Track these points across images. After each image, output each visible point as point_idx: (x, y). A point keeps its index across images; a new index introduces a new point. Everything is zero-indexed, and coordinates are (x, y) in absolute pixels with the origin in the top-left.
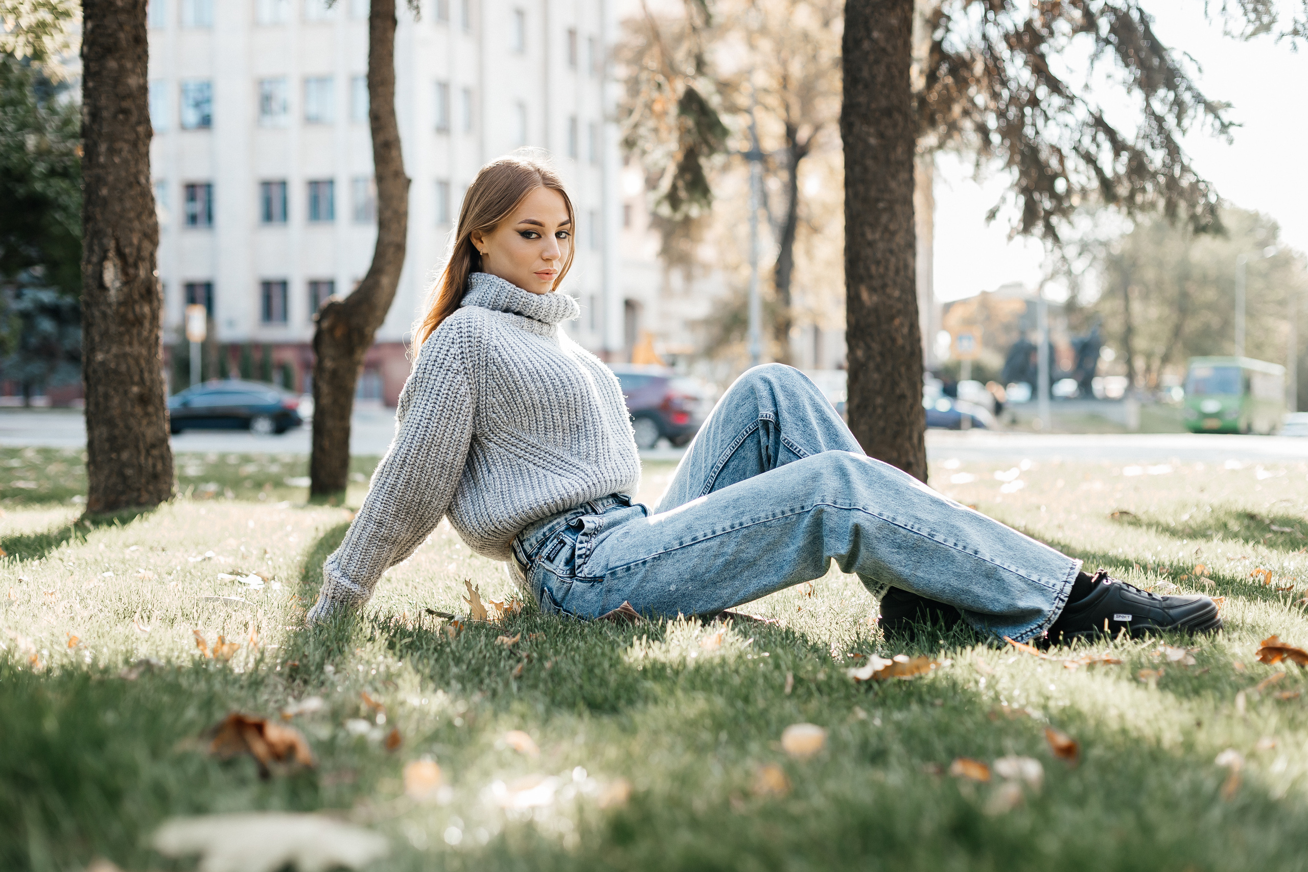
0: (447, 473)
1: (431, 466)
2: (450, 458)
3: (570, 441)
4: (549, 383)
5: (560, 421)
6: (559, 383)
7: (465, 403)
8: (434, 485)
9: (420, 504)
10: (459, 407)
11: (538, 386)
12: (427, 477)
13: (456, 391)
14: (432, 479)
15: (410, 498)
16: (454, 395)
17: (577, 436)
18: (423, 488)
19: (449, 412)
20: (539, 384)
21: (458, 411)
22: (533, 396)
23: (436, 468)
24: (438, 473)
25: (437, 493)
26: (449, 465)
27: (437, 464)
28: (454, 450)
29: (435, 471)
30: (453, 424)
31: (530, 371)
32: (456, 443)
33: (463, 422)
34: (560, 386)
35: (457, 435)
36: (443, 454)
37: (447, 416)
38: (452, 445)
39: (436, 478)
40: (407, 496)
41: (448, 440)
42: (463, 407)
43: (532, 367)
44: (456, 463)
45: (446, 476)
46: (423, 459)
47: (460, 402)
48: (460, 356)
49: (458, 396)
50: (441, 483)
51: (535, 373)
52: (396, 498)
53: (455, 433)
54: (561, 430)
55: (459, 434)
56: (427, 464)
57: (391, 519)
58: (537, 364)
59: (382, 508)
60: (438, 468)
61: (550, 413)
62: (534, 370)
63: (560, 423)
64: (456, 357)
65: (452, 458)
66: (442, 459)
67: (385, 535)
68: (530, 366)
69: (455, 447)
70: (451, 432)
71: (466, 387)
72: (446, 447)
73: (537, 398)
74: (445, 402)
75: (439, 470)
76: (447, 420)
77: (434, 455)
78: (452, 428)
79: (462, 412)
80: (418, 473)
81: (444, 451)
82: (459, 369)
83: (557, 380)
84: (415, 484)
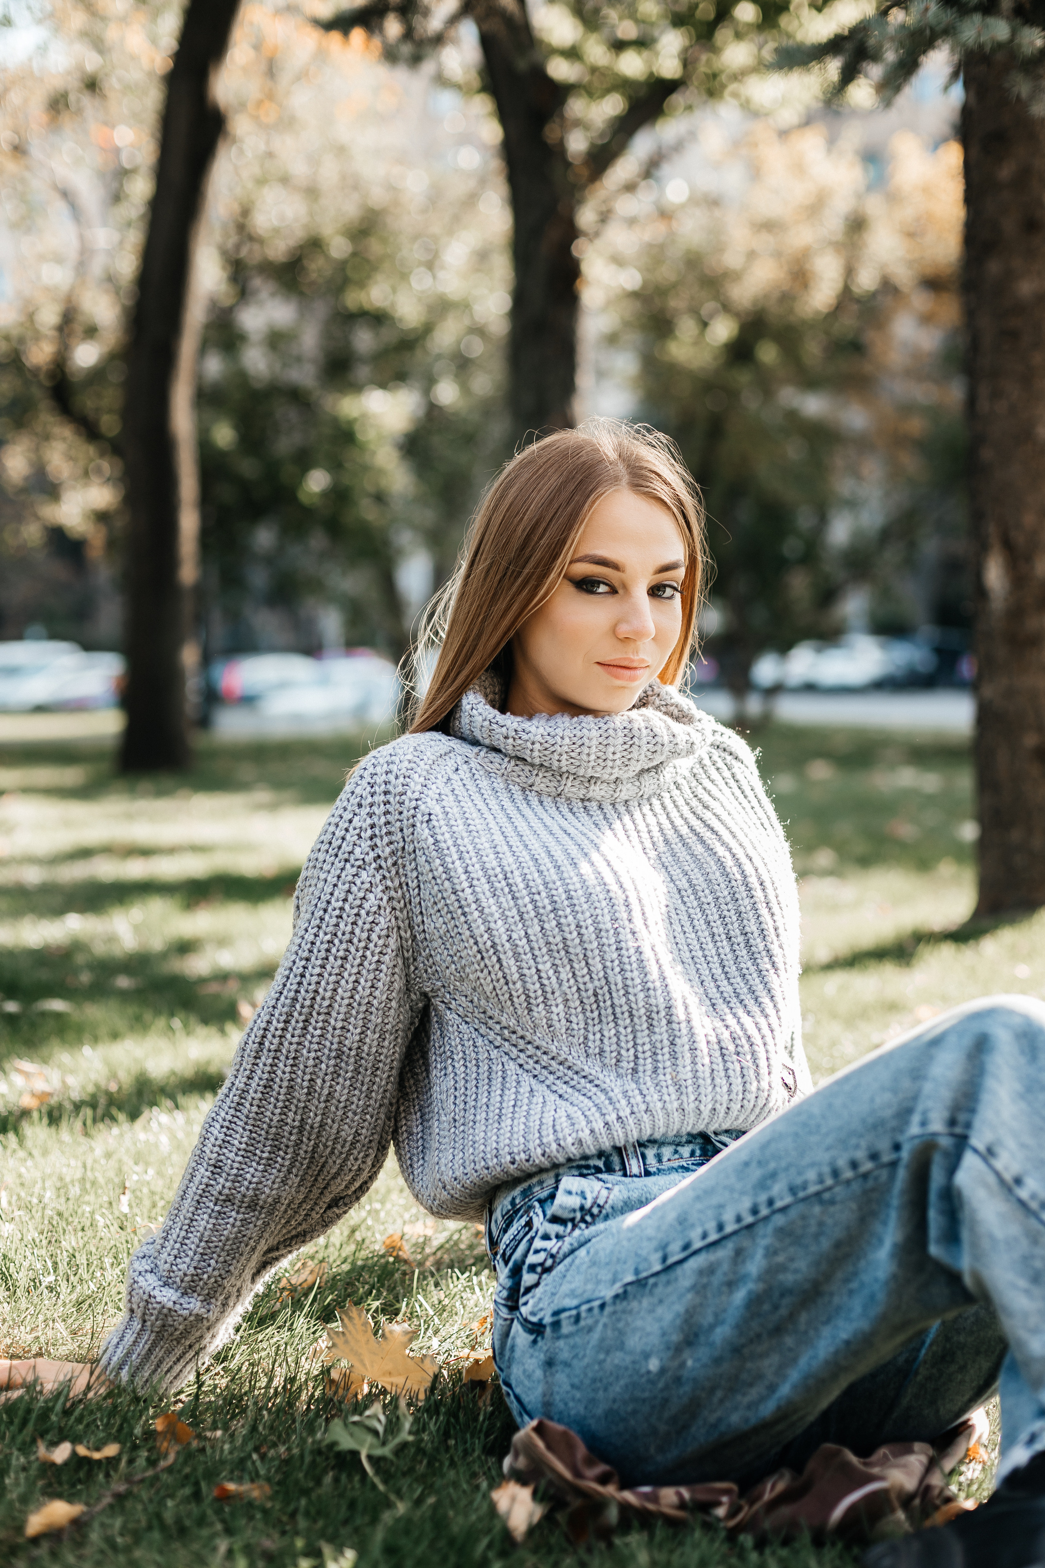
0: (351, 1068)
1: (313, 1055)
2: (352, 1038)
3: (582, 1025)
4: (527, 900)
5: (554, 979)
6: (547, 901)
7: (377, 929)
8: (326, 1091)
9: (301, 1129)
10: (365, 935)
11: (505, 905)
12: (307, 1077)
13: (358, 902)
14: (319, 1081)
15: (276, 1118)
16: (355, 911)
17: (596, 1013)
18: (303, 1098)
19: (344, 946)
20: (506, 901)
21: (363, 944)
22: (492, 925)
23: (324, 1059)
24: (331, 1069)
25: (333, 1109)
26: (353, 1053)
27: (326, 1051)
28: (361, 1023)
29: (323, 1066)
30: (355, 970)
31: (490, 872)
32: (363, 1008)
33: (373, 966)
34: (549, 908)
35: (363, 991)
36: (338, 1032)
37: (341, 953)
38: (354, 1012)
39: (328, 1078)
40: (268, 1114)
41: (346, 1002)
42: (374, 937)
43: (495, 863)
44: (366, 1048)
45: (349, 1075)
46: (295, 1040)
47: (367, 926)
48: (369, 832)
49: (363, 912)
50: (338, 1088)
51: (501, 876)
53: (360, 988)
54: (559, 1000)
55: (368, 992)
56: (305, 1052)
58: (508, 859)
60: (329, 1058)
61: (532, 962)
62: (498, 870)
63: (556, 986)
64: (363, 834)
65: (357, 1038)
66: (336, 1040)
68: (491, 861)
69: (361, 1016)
70: (350, 986)
71: (380, 895)
72: (341, 1016)
73: (502, 930)
74: (337, 925)
75: (332, 1062)
76: (339, 962)
77: (318, 1032)
78: (353, 978)
79: (371, 945)
80: (288, 1069)
81: (339, 1024)
82: (367, 859)
83: (544, 894)
84: (283, 1091)
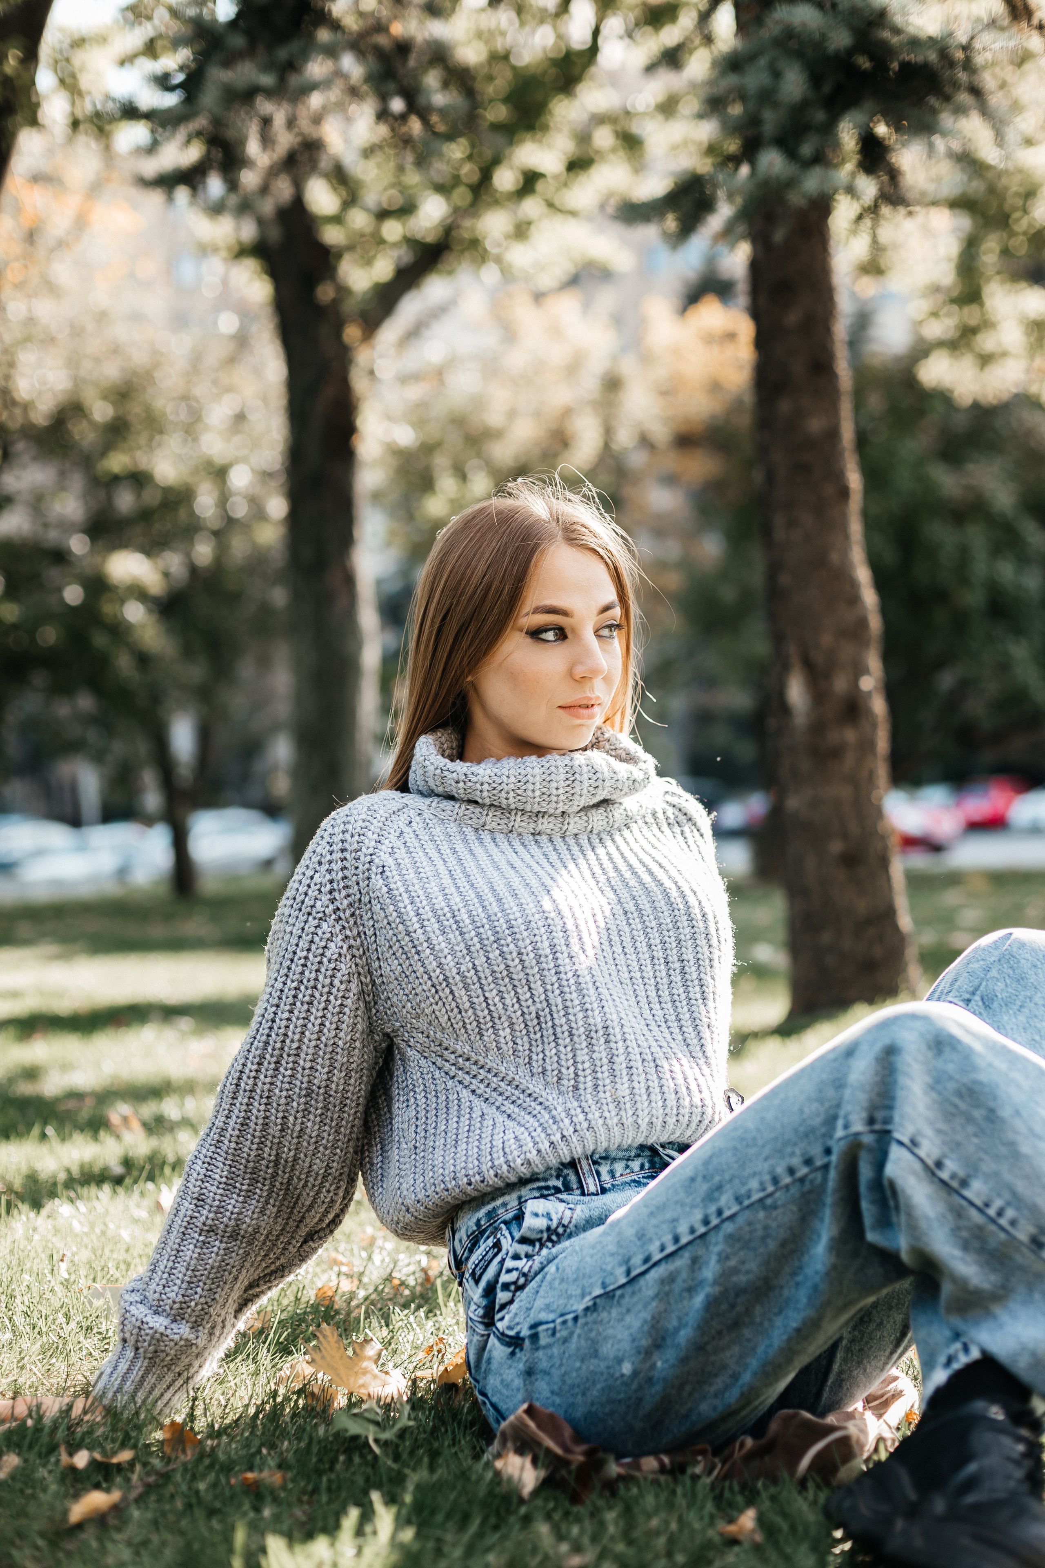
0: (320, 1105)
1: (284, 1093)
2: (320, 1078)
7: (339, 975)
8: (298, 1128)
9: (277, 1163)
10: (328, 981)
11: (453, 941)
12: (280, 1115)
13: (321, 951)
14: (291, 1119)
15: (253, 1154)
16: (319, 959)
18: (277, 1134)
19: (309, 992)
20: (454, 937)
21: (326, 990)
22: (443, 960)
23: (295, 1097)
24: (302, 1107)
25: (305, 1144)
26: (322, 1091)
27: (297, 1090)
28: (328, 1063)
29: (295, 1104)
30: (320, 1014)
31: (440, 912)
32: (330, 1049)
33: (337, 1009)
35: (328, 1032)
36: (307, 1072)
37: (307, 999)
38: (321, 1053)
39: (299, 1115)
40: (246, 1149)
41: (313, 1043)
42: (336, 982)
43: (443, 904)
44: (333, 1086)
45: (319, 1112)
46: (268, 1080)
47: (329, 973)
48: (329, 887)
49: (325, 960)
50: (309, 1124)
51: (449, 915)
52: (227, 1153)
53: (325, 1031)
55: (333, 1033)
56: (277, 1091)
57: (220, 1191)
58: (456, 899)
59: (204, 1171)
60: (300, 1097)
61: (480, 991)
62: (447, 909)
64: (323, 889)
65: (325, 1077)
66: (306, 1079)
67: (209, 1222)
68: (440, 902)
69: (328, 1056)
70: (317, 1028)
71: (340, 944)
72: (309, 1057)
73: (452, 964)
74: (303, 973)
75: (303, 1100)
76: (306, 1007)
77: (289, 1072)
78: (319, 1021)
79: (334, 990)
80: (262, 1107)
81: (308, 1065)
82: (327, 911)
84: (259, 1128)
